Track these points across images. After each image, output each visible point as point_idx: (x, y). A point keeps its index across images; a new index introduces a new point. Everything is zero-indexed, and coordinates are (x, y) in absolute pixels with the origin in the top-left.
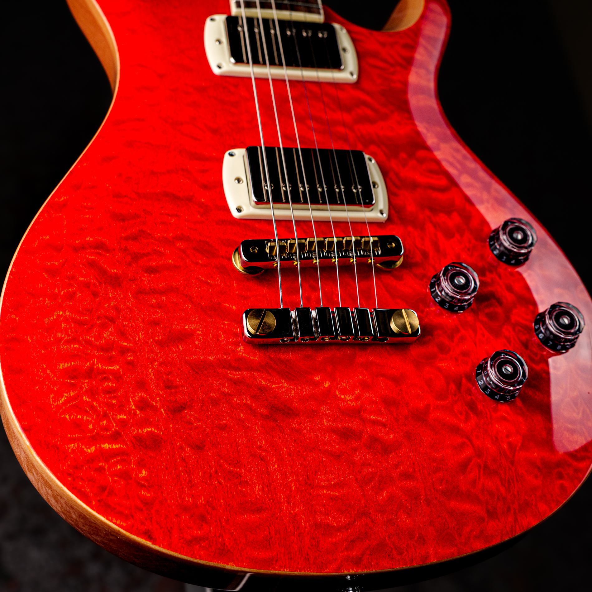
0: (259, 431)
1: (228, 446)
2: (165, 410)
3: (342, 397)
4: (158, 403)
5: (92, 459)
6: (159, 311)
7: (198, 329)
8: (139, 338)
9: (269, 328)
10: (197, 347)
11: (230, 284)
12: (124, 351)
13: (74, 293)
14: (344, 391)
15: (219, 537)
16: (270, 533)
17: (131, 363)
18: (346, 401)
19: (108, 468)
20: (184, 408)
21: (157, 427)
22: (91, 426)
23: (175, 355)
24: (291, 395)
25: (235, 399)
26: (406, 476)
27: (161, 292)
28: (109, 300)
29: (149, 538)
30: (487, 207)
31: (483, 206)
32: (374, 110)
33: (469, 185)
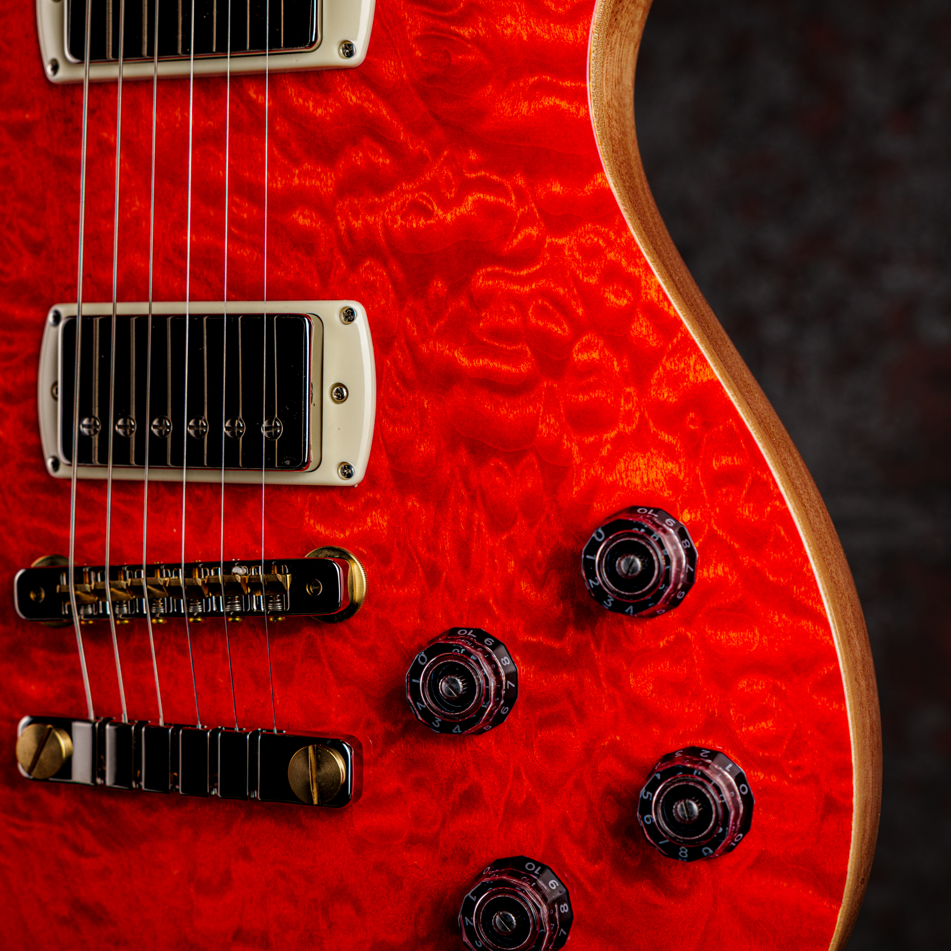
14: (206, 890)
30: (620, 435)
31: (613, 434)
32: (394, 149)
33: (591, 367)
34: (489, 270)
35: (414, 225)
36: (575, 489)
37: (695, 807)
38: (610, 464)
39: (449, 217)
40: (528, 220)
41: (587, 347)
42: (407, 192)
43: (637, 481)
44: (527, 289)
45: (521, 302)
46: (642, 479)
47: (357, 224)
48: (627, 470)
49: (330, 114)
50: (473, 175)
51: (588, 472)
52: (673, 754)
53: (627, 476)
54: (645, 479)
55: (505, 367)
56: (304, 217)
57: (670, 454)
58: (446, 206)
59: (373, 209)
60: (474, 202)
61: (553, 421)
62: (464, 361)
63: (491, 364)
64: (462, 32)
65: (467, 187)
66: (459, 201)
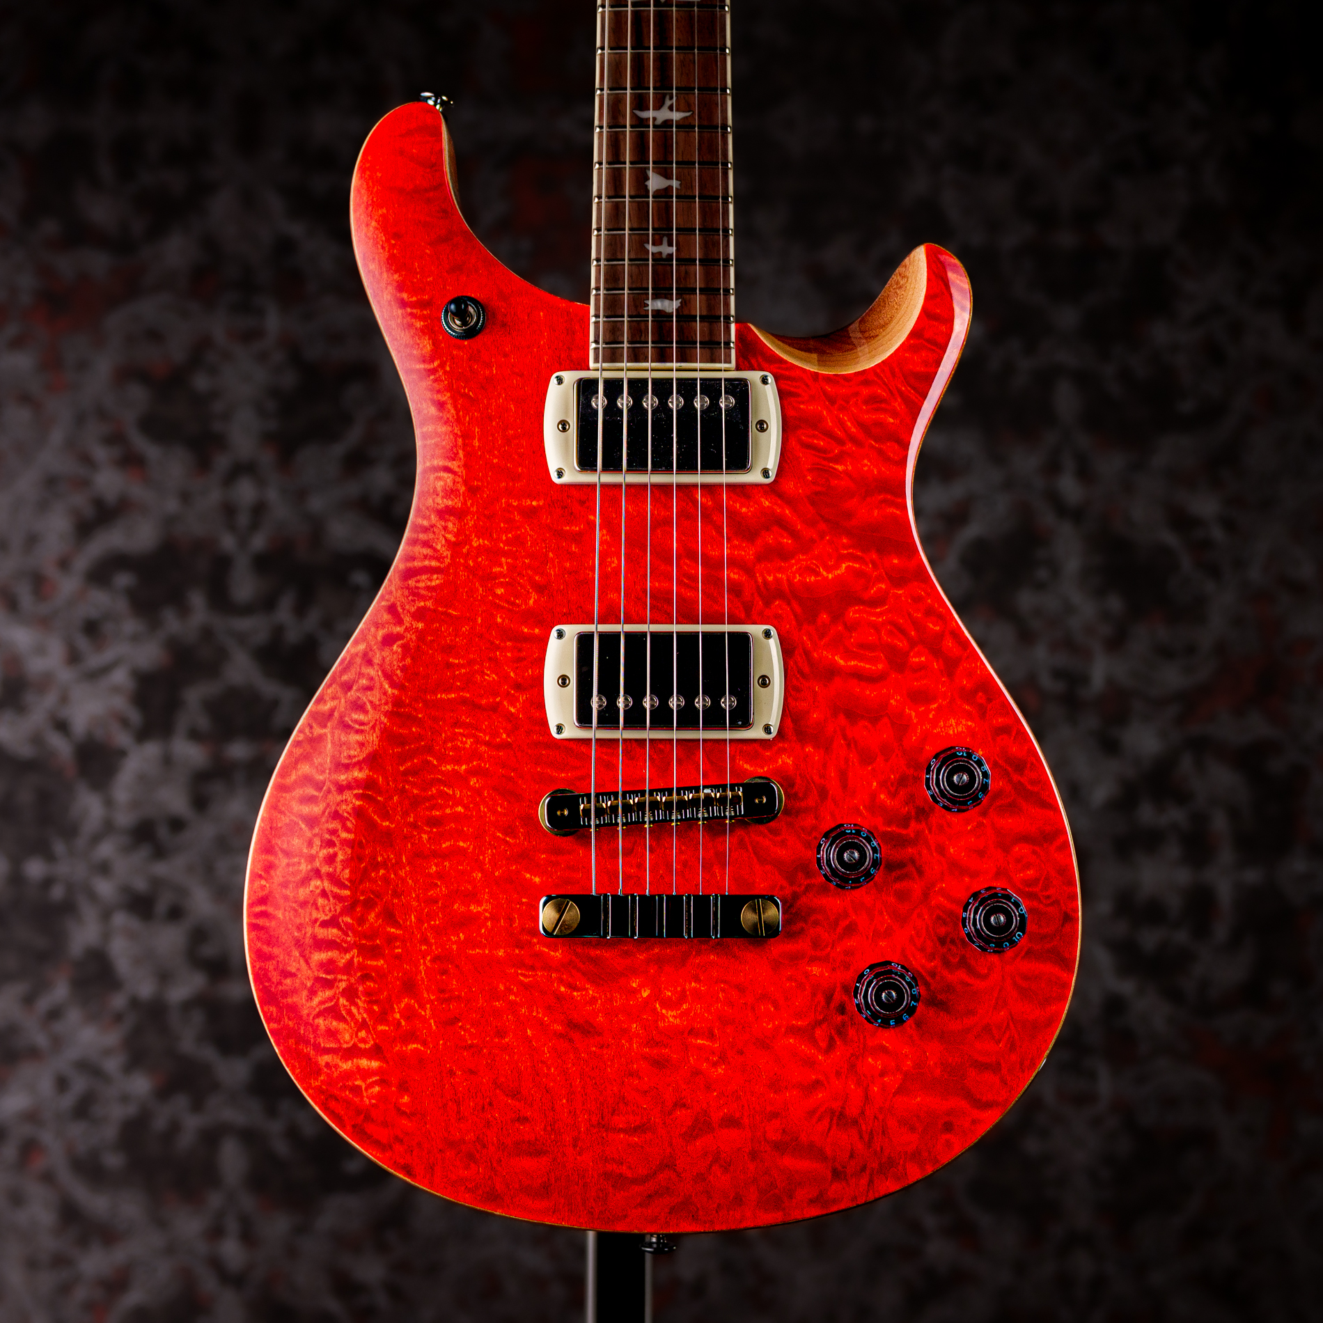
0: (548, 1055)
1: (507, 1073)
2: (435, 1022)
3: (664, 1011)
4: (428, 1012)
5: (348, 1075)
6: (439, 884)
7: (485, 910)
8: (411, 921)
9: (568, 929)
10: (481, 936)
11: (536, 843)
12: (391, 939)
13: (335, 855)
14: (668, 1004)
15: (489, 1179)
16: (548, 1179)
17: (398, 956)
18: (667, 1018)
19: (366, 1089)
20: (459, 1021)
21: (424, 1043)
22: (347, 1037)
23: (454, 947)
24: (596, 1006)
25: (523, 1010)
26: (731, 1122)
27: (444, 855)
28: (376, 866)
29: (409, 1174)
30: (940, 706)
31: (935, 706)
32: (793, 534)
33: (921, 667)
34: (857, 608)
35: (808, 580)
36: (914, 738)
37: (1002, 918)
38: (934, 723)
39: (830, 576)
40: (879, 579)
41: (919, 655)
42: (803, 560)
43: (951, 732)
44: (880, 620)
45: (876, 627)
46: (954, 731)
47: (770, 578)
48: (945, 726)
49: (751, 511)
50: (845, 552)
51: (922, 728)
52: (979, 892)
53: (945, 729)
54: (956, 731)
55: (867, 666)
56: (734, 574)
57: (969, 716)
58: (829, 570)
59: (780, 570)
60: (846, 567)
61: (899, 697)
62: (842, 662)
63: (859, 664)
64: (836, 467)
65: (842, 559)
66: (837, 567)
